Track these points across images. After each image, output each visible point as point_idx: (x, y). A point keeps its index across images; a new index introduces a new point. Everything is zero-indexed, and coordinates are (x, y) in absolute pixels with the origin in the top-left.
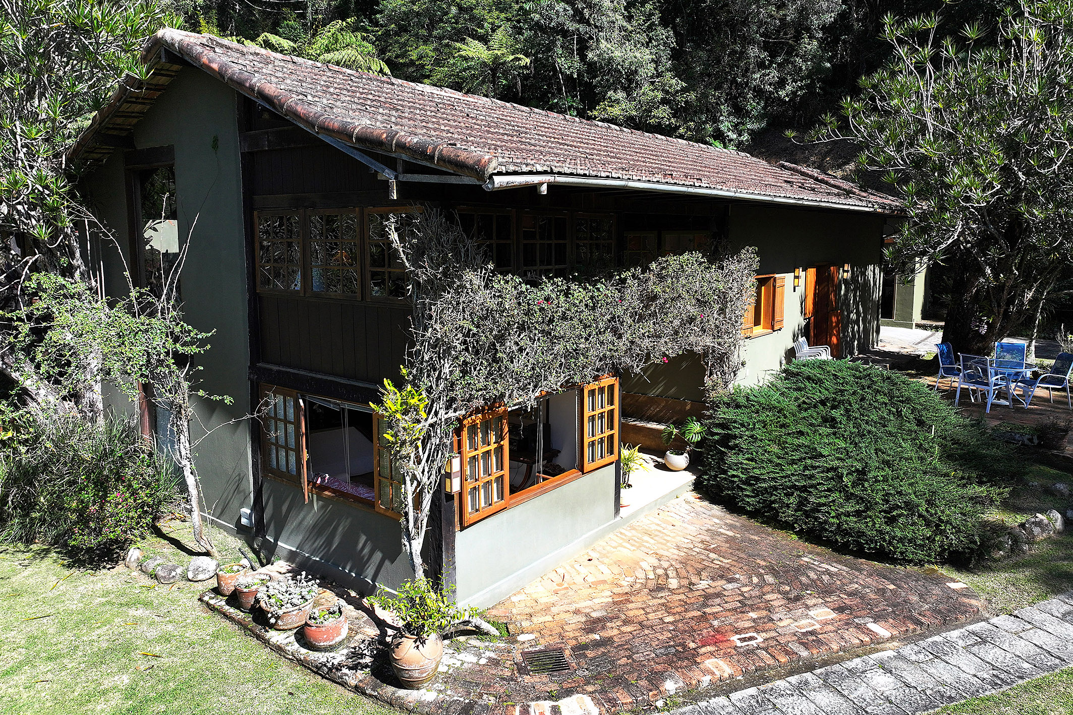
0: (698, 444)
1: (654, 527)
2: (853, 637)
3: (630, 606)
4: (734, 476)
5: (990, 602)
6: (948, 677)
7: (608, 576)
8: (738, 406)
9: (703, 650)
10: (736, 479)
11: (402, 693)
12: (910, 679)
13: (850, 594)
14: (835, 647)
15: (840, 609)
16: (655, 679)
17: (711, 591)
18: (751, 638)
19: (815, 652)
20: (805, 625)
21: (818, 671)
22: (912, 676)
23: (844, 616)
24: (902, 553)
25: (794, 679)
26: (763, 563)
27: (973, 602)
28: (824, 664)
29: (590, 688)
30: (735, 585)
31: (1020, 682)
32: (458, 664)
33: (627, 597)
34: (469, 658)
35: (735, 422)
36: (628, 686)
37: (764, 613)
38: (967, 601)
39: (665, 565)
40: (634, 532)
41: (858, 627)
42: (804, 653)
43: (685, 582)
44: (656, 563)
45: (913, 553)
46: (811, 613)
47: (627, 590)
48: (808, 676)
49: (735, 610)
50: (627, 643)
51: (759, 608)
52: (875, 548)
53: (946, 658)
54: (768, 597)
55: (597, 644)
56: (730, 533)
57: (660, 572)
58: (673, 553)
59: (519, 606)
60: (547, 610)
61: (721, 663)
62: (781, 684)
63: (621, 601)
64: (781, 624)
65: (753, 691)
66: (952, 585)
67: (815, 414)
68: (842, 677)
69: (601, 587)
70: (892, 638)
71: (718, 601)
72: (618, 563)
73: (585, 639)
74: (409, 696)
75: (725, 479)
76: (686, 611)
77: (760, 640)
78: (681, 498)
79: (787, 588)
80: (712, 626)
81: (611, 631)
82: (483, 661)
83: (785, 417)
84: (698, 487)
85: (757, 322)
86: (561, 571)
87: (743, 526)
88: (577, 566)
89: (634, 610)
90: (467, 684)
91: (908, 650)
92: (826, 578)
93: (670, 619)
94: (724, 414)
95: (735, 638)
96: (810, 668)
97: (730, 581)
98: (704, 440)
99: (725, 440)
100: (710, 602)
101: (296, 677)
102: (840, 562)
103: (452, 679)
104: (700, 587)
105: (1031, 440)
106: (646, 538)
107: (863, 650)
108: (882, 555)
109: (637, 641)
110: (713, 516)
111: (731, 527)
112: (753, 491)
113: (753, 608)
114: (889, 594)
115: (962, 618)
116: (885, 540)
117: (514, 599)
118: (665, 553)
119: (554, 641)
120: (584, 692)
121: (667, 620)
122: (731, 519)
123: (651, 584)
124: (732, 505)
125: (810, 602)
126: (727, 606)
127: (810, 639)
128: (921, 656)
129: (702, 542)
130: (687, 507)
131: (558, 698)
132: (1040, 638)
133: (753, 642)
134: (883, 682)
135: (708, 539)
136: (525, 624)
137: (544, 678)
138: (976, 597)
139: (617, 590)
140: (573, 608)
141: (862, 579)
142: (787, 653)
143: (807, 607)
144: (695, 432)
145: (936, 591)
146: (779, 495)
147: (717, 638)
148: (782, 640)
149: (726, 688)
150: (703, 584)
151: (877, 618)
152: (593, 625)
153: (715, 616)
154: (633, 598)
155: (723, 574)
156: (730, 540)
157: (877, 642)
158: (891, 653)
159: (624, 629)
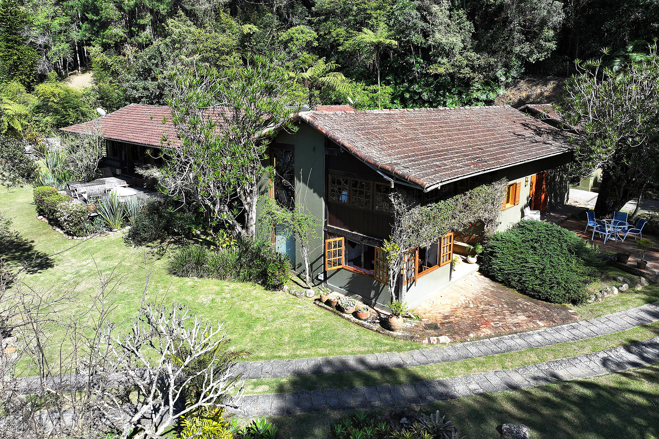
0: (481, 254)
1: (463, 286)
2: (531, 325)
3: (457, 312)
4: (494, 268)
5: (581, 317)
6: (559, 337)
7: (449, 302)
8: (497, 240)
9: (482, 326)
10: (495, 269)
11: (391, 332)
12: (546, 337)
13: (533, 312)
14: (525, 328)
15: (529, 317)
16: (467, 333)
17: (485, 309)
18: (497, 324)
19: (518, 328)
20: (516, 321)
21: (518, 334)
22: (547, 336)
23: (529, 319)
24: (554, 299)
25: (510, 336)
26: (503, 300)
27: (575, 317)
28: (521, 332)
29: (447, 334)
30: (493, 307)
31: (581, 339)
32: (406, 326)
33: (456, 309)
34: (409, 325)
35: (496, 247)
36: (459, 334)
37: (503, 317)
38: (573, 316)
39: (469, 299)
40: (456, 287)
41: (534, 322)
42: (514, 329)
43: (476, 306)
44: (465, 299)
45: (558, 300)
46: (518, 317)
47: (456, 307)
48: (515, 335)
49: (493, 315)
50: (457, 323)
51: (501, 315)
52: (544, 297)
53: (560, 332)
54: (504, 312)
55: (448, 323)
56: (492, 289)
57: (467, 302)
58: (471, 296)
59: (420, 311)
60: (430, 312)
61: (487, 330)
62: (506, 337)
63: (454, 310)
64: (508, 320)
65: (497, 338)
66: (570, 311)
67: (528, 245)
68: (525, 336)
69: (446, 306)
70: (544, 326)
71: (487, 312)
72: (452, 298)
73: (443, 321)
74: (394, 333)
75: (491, 269)
76: (476, 314)
77: (500, 324)
78: (474, 275)
79: (511, 309)
80: (485, 319)
81: (452, 319)
82: (413, 326)
83: (516, 245)
84: (480, 271)
85: (508, 202)
86: (432, 300)
87: (497, 287)
88: (437, 298)
89: (459, 313)
90: (410, 331)
91: (548, 330)
92: (525, 307)
93: (471, 317)
94: (491, 243)
95: (492, 323)
96: (516, 333)
97: (491, 306)
98: (483, 252)
99: (491, 253)
100: (484, 312)
101: (357, 327)
102: (531, 302)
103: (405, 330)
104: (481, 307)
105: (614, 258)
106: (461, 290)
107: (534, 329)
108: (547, 300)
109: (460, 323)
110: (486, 282)
111: (493, 287)
112: (502, 274)
113: (498, 315)
114: (547, 312)
115: (570, 321)
116: (548, 295)
117: (418, 308)
118: (468, 295)
119: (434, 321)
120: (446, 335)
121: (470, 317)
122: (493, 284)
123: (464, 306)
124: (493, 278)
125: (518, 314)
126: (490, 314)
127: (517, 325)
128: (552, 332)
129: (482, 292)
130: (476, 278)
131: (438, 336)
132: (593, 328)
133: (498, 325)
134: (538, 338)
135: (484, 291)
136: (424, 316)
137: (433, 331)
138: (577, 315)
139: (452, 307)
140: (438, 312)
141: (539, 307)
142: (509, 328)
143: (517, 316)
144: (480, 249)
145: (564, 312)
146: (511, 276)
147: (487, 323)
148: (508, 325)
149: (489, 337)
150: (482, 307)
151: (540, 320)
152: (446, 317)
153: (486, 317)
154: (458, 310)
155: (489, 304)
156: (492, 292)
157: (539, 327)
158: (543, 330)
159: (456, 319)
